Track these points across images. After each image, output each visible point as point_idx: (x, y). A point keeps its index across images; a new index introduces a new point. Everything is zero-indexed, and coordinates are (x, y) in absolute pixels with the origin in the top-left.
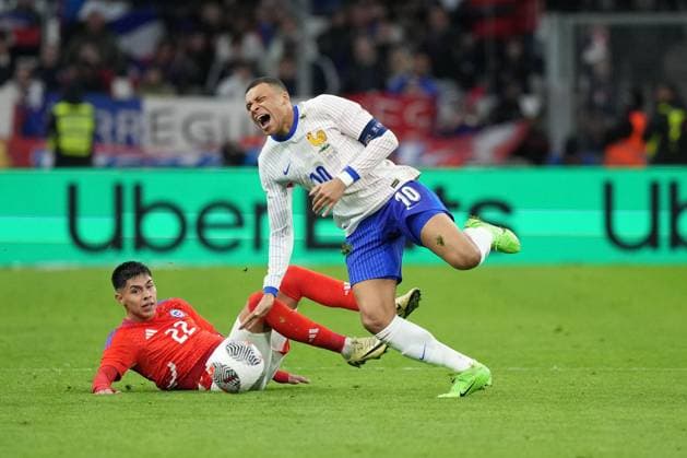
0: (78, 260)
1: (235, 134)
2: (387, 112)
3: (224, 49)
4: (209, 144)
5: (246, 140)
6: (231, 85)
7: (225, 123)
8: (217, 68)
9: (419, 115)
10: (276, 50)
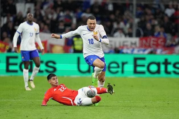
0: (80, 75)
1: (117, 46)
2: (154, 41)
3: (115, 25)
4: (111, 48)
5: (120, 47)
7: (115, 43)
8: (113, 30)
9: (161, 42)
10: (128, 26)
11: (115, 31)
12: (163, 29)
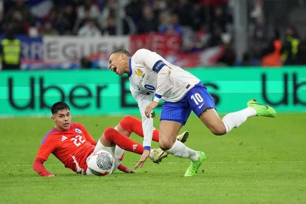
1: (87, 53)
2: (159, 42)
3: (81, 13)
4: (75, 58)
5: (92, 55)
6: (85, 30)
7: (82, 48)
8: (78, 22)
9: (174, 43)
10: (106, 13)
11: (81, 25)
12: (175, 18)
